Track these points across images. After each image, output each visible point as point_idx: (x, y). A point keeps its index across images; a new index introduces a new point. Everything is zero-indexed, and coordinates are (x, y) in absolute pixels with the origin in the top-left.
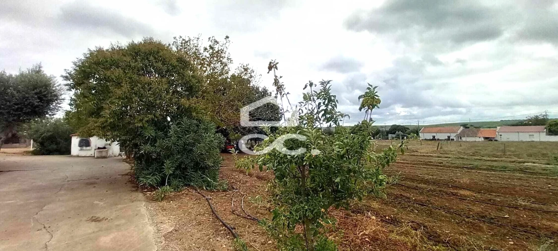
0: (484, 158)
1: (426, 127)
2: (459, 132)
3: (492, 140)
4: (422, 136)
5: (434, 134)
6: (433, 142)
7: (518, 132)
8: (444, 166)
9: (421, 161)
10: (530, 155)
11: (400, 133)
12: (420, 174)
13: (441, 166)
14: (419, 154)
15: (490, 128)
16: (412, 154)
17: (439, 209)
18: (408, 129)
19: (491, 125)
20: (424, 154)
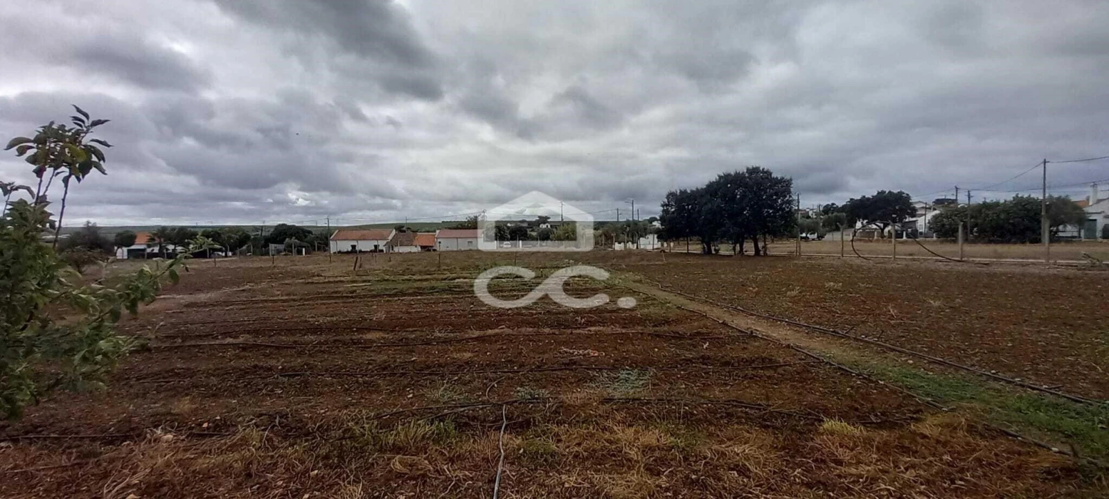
0: (414, 277)
1: (341, 229)
2: (390, 238)
3: (430, 250)
4: (334, 247)
5: (354, 243)
6: (351, 256)
7: (457, 238)
8: (356, 297)
9: (322, 293)
10: (463, 269)
11: (294, 240)
12: (312, 317)
13: (352, 297)
14: (321, 279)
15: (429, 232)
16: (310, 281)
17: (322, 375)
18: (310, 232)
19: (430, 228)
20: (331, 280)
